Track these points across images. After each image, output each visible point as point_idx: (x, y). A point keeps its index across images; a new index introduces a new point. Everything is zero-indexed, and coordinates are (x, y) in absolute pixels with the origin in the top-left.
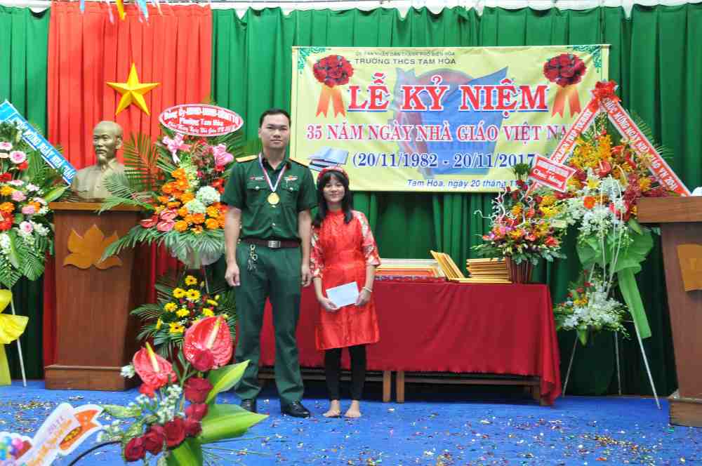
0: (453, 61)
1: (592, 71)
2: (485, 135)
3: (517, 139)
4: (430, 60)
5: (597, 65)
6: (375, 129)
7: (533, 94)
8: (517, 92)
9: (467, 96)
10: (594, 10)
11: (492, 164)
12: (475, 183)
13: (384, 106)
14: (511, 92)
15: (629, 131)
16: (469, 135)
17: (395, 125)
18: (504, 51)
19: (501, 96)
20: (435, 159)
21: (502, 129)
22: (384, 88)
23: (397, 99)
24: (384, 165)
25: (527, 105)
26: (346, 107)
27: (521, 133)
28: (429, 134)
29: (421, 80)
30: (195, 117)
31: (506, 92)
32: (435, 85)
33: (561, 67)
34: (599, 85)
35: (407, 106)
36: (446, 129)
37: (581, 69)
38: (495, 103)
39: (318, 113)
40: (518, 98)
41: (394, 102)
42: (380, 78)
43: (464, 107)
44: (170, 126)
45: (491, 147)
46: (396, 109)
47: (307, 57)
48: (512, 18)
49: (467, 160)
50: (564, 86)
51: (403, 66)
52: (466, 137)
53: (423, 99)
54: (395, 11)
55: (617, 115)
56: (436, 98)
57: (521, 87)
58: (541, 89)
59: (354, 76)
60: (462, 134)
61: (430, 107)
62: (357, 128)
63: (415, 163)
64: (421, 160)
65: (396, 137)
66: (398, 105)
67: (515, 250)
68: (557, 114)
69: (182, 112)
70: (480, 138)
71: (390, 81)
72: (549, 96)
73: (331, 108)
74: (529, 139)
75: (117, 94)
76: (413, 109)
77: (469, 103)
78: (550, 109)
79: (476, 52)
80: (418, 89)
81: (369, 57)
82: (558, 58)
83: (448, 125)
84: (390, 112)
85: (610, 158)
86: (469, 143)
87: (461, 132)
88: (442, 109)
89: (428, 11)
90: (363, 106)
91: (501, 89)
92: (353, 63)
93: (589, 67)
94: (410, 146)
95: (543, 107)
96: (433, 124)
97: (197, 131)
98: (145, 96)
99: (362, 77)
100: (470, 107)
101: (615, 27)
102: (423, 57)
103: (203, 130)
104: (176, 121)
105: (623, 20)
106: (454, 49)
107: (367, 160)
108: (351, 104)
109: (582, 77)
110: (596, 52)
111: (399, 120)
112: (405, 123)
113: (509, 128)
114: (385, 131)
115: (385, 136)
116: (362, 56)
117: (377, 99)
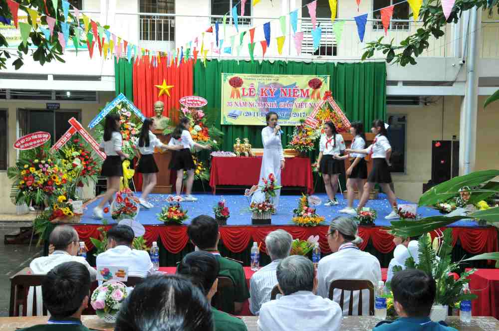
0: (278, 80)
2: (289, 106)
3: (299, 107)
4: (270, 79)
5: (326, 82)
6: (251, 103)
7: (305, 92)
8: (299, 91)
9: (283, 93)
10: (325, 64)
11: (291, 116)
12: (285, 122)
13: (254, 95)
14: (297, 91)
15: (335, 107)
16: (283, 106)
17: (258, 102)
18: (295, 77)
19: (294, 93)
21: (294, 104)
22: (254, 89)
24: (254, 116)
25: (303, 96)
26: (241, 96)
27: (301, 105)
28: (269, 105)
29: (266, 86)
30: (191, 101)
32: (272, 88)
33: (314, 83)
34: (326, 92)
35: (262, 95)
36: (275, 104)
37: (320, 84)
38: (292, 95)
39: (231, 97)
40: (299, 93)
41: (258, 94)
42: (253, 85)
43: (282, 96)
44: (183, 104)
45: (290, 110)
46: (258, 96)
47: (227, 77)
48: (298, 65)
49: (283, 114)
50: (315, 90)
51: (260, 81)
53: (268, 93)
54: (258, 61)
55: (332, 102)
56: (272, 92)
57: (301, 90)
58: (307, 91)
59: (243, 84)
60: (281, 106)
61: (270, 96)
62: (245, 103)
65: (258, 106)
67: (300, 147)
68: (313, 99)
69: (187, 99)
70: (287, 107)
71: (256, 85)
72: (310, 93)
73: (235, 96)
74: (303, 107)
75: (159, 90)
76: (264, 97)
78: (310, 97)
79: (285, 77)
80: (266, 89)
81: (248, 78)
82: (313, 80)
83: (276, 102)
84: (256, 98)
85: (329, 117)
86: (283, 109)
88: (274, 97)
89: (269, 62)
90: (247, 95)
91: (294, 90)
92: (243, 80)
93: (324, 83)
94: (263, 109)
95: (308, 96)
96: (271, 102)
97: (192, 105)
98: (169, 91)
99: (246, 85)
100: (284, 96)
101: (332, 70)
102: (267, 78)
103: (194, 105)
104: (185, 102)
105: (334, 67)
106: (278, 75)
107: (249, 114)
108: (242, 93)
109: (321, 86)
110: (325, 78)
111: (259, 100)
112: (261, 101)
113: (297, 104)
114: (255, 104)
115: (254, 106)
116: (246, 77)
117: (252, 93)
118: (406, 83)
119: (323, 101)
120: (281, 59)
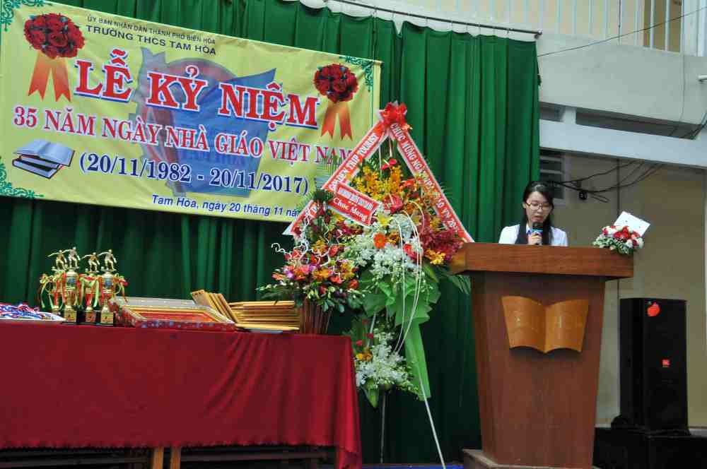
0: (213, 51)
1: (363, 89)
2: (248, 148)
3: (283, 157)
4: (185, 45)
5: (369, 83)
6: (112, 124)
7: (303, 106)
8: (285, 100)
9: (228, 98)
10: (366, 19)
11: (255, 185)
12: (235, 207)
13: (125, 95)
14: (279, 100)
15: (415, 163)
16: (229, 146)
17: (139, 122)
18: (270, 49)
19: (267, 104)
20: (188, 173)
21: (268, 143)
22: (125, 71)
23: (143, 89)
24: (123, 172)
25: (296, 118)
26: (73, 90)
27: (289, 151)
28: (181, 138)
29: (173, 67)
31: (273, 99)
32: (190, 78)
33: (332, 79)
35: (154, 99)
36: (202, 136)
37: (353, 86)
38: (260, 111)
39: (32, 91)
40: (286, 108)
41: (137, 91)
42: (121, 57)
45: (253, 164)
46: (140, 101)
47: (15, 9)
49: (226, 178)
50: (335, 102)
51: (148, 46)
52: (225, 149)
53: (176, 94)
55: (405, 144)
56: (191, 95)
57: (289, 96)
58: (311, 102)
59: (84, 48)
60: (221, 145)
61: (183, 104)
62: (86, 119)
63: (163, 174)
64: (170, 172)
65: (139, 138)
66: (143, 97)
67: (320, 293)
68: (327, 133)
70: (242, 151)
71: (134, 61)
72: (320, 111)
73: (50, 87)
74: (296, 159)
76: (162, 105)
77: (230, 106)
78: (320, 126)
79: (240, 45)
80: (170, 79)
81: (106, 26)
82: (329, 68)
83: (205, 131)
84: (132, 106)
85: (402, 193)
86: (229, 156)
87: (220, 141)
88: (198, 110)
90: (97, 91)
91: (267, 95)
92: (83, 29)
93: (361, 83)
94: (156, 152)
95: (312, 123)
96: (188, 126)
99: (95, 50)
100: (231, 112)
101: (387, 44)
102: (175, 39)
105: (394, 36)
106: (214, 36)
107: (100, 163)
108: (79, 85)
109: (354, 94)
110: (368, 67)
111: (144, 116)
112: (152, 120)
113: (275, 144)
114: (125, 129)
115: (125, 134)
116: (97, 23)
117: (116, 85)
118: (587, 117)
119: (373, 138)
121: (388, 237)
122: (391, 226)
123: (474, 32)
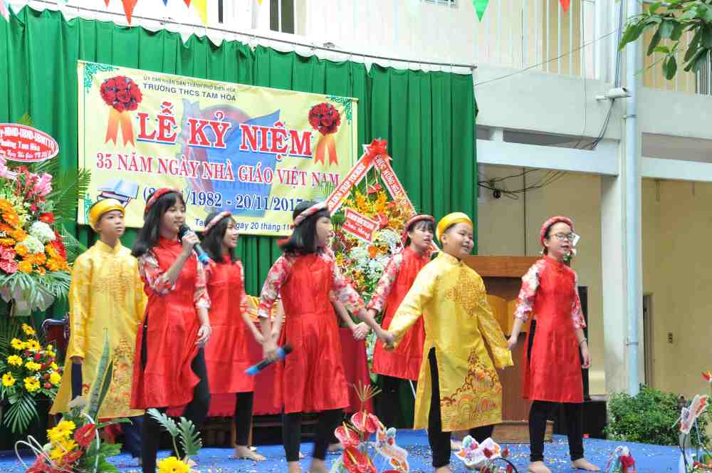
0: (234, 98)
1: (345, 122)
2: (262, 177)
3: (288, 183)
4: (213, 94)
5: (349, 117)
6: (164, 162)
7: (301, 140)
8: (287, 135)
9: (246, 136)
10: (345, 63)
11: (268, 207)
12: (255, 225)
13: (172, 139)
14: (283, 136)
16: (249, 176)
17: (183, 160)
18: (275, 94)
19: (275, 140)
20: (220, 199)
21: (276, 172)
22: (172, 119)
23: (185, 133)
25: (296, 149)
26: (136, 136)
28: (213, 171)
29: (206, 114)
30: (12, 139)
31: (279, 134)
32: (218, 121)
33: (322, 116)
36: (229, 168)
37: (337, 120)
38: (269, 145)
39: (107, 139)
40: (288, 142)
41: (181, 135)
42: (169, 108)
43: (244, 147)
45: (264, 190)
46: (183, 142)
47: (94, 75)
48: (280, 58)
49: (247, 202)
50: (324, 135)
51: (187, 97)
52: (246, 178)
53: (208, 135)
54: (177, 36)
55: (386, 172)
56: (220, 135)
57: (291, 132)
58: (307, 135)
59: (143, 102)
60: (243, 175)
61: (214, 143)
62: (146, 159)
63: (202, 201)
64: (207, 199)
65: (183, 173)
66: (186, 140)
68: (319, 161)
70: (258, 179)
71: (178, 112)
72: (313, 143)
73: (120, 135)
74: (297, 184)
76: (199, 145)
77: (248, 144)
78: (314, 155)
79: (254, 91)
80: (203, 123)
81: (157, 83)
82: (319, 106)
83: (231, 165)
84: (178, 147)
85: (387, 213)
86: (249, 184)
87: (242, 173)
88: (225, 147)
89: (210, 43)
90: (152, 136)
91: (275, 131)
92: (141, 87)
93: (343, 118)
95: (308, 153)
96: (218, 161)
97: (14, 155)
99: (150, 103)
100: (249, 147)
102: (207, 90)
103: (20, 154)
105: (366, 77)
106: (234, 85)
108: (140, 134)
109: (338, 127)
110: (347, 105)
111: (187, 154)
112: (192, 159)
113: (282, 172)
114: (174, 166)
115: (174, 170)
116: (150, 82)
117: (166, 130)
120: (239, 38)
121: (380, 249)
122: (380, 240)
123: (426, 68)
